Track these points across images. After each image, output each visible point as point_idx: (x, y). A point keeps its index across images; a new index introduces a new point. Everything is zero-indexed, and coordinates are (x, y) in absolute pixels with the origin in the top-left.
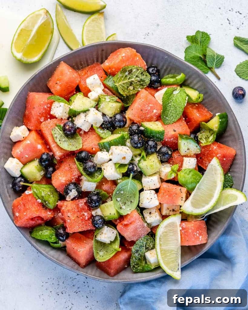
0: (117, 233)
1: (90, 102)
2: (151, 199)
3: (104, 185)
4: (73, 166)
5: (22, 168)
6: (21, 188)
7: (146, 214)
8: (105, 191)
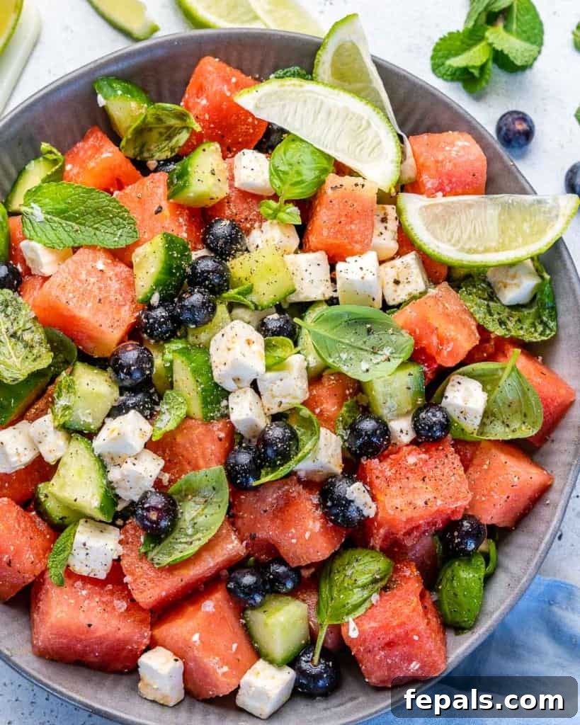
0: (460, 374)
1: (74, 452)
2: (361, 268)
3: (321, 411)
4: (270, 499)
5: (271, 662)
6: (331, 663)
7: (399, 296)
8: (340, 406)
